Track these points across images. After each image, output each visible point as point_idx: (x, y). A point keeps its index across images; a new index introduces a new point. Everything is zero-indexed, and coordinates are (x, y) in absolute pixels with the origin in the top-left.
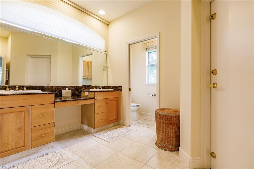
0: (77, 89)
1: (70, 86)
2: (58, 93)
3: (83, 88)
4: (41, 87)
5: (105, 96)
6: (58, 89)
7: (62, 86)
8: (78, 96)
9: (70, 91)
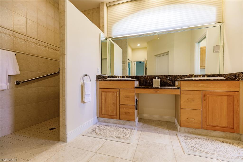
0: (170, 79)
1: (161, 76)
2: (150, 82)
3: (177, 77)
4: (137, 77)
5: (201, 87)
6: (150, 78)
7: (154, 76)
8: (171, 86)
9: (159, 80)
